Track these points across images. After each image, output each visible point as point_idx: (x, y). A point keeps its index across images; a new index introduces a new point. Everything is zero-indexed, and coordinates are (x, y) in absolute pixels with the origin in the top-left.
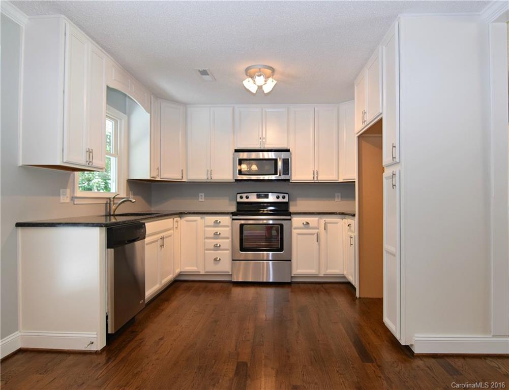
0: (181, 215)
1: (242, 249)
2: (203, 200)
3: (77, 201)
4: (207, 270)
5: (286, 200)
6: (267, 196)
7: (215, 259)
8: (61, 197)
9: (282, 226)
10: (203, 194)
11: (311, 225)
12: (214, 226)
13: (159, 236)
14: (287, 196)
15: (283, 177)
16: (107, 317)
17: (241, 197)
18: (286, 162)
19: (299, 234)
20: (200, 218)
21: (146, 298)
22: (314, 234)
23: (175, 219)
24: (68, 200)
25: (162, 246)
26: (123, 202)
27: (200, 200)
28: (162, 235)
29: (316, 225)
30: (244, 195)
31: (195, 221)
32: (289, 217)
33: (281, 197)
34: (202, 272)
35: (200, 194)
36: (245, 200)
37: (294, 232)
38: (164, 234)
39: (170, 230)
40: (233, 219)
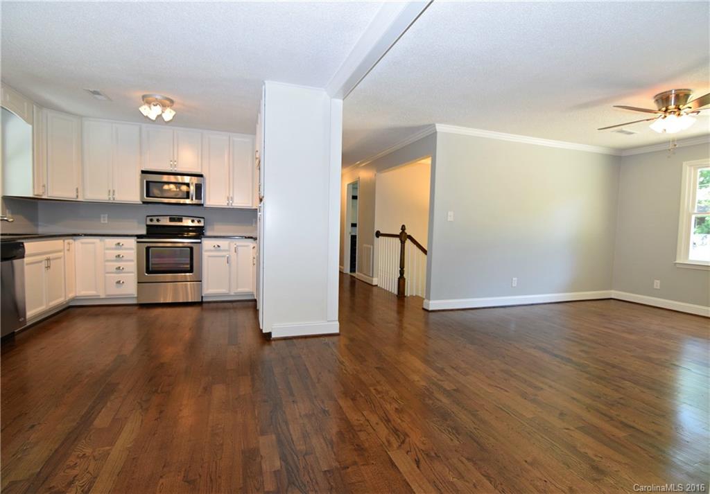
0: (75, 237)
1: (148, 271)
2: (106, 222)
4: (108, 293)
5: (201, 224)
6: (180, 220)
7: (118, 282)
9: (191, 249)
10: (107, 215)
11: (221, 248)
12: (115, 249)
13: (45, 257)
14: (202, 220)
15: (195, 201)
17: (151, 220)
18: (199, 188)
19: (209, 256)
20: (98, 240)
21: (27, 318)
22: (225, 256)
23: (66, 241)
25: (48, 267)
27: (102, 222)
28: (48, 256)
29: (227, 248)
30: (155, 219)
31: (93, 243)
32: (199, 241)
33: (196, 221)
34: (103, 296)
35: (102, 216)
36: (155, 223)
37: (205, 255)
38: (51, 256)
39: (60, 251)
40: (138, 242)
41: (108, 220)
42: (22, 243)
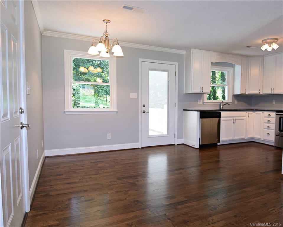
1: (280, 130)
3: (205, 104)
4: (264, 138)
7: (268, 134)
8: (199, 102)
12: (268, 117)
13: (233, 118)
16: (199, 138)
20: (262, 113)
23: (248, 112)
24: (201, 103)
26: (225, 104)
27: (273, 104)
31: (260, 114)
34: (262, 139)
35: (273, 101)
38: (236, 118)
39: (245, 116)
40: (276, 114)
41: (275, 104)
42: (220, 112)
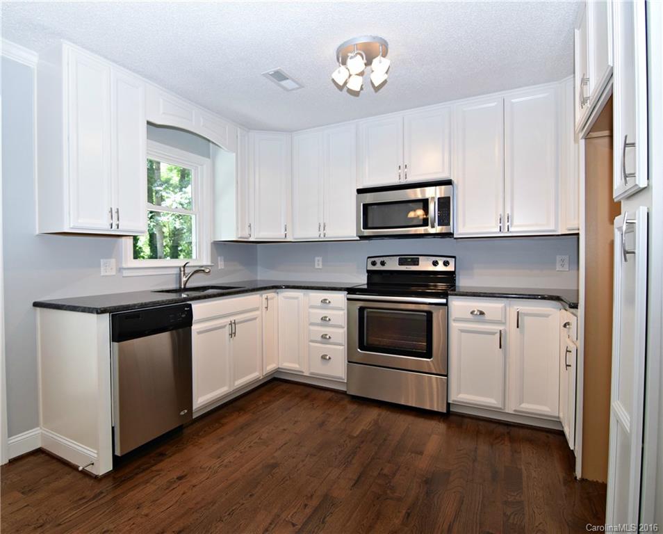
0: (278, 290)
1: (362, 347)
2: (320, 267)
3: (126, 273)
4: (312, 371)
5: (451, 268)
6: (416, 262)
7: (324, 357)
8: (102, 269)
9: (429, 314)
10: (320, 259)
11: (487, 317)
12: (320, 308)
13: (228, 320)
14: (452, 261)
15: (438, 229)
17: (374, 264)
18: (444, 204)
19: (462, 331)
20: (302, 294)
21: (194, 407)
22: (493, 334)
23: (264, 296)
24: (114, 273)
25: (232, 334)
26: (196, 272)
27: (317, 267)
28: (232, 319)
29: (499, 317)
30: (378, 260)
31: (297, 298)
32: (444, 301)
33: (441, 263)
34: (306, 374)
35: (317, 259)
36: (378, 267)
37: (454, 326)
38: (237, 318)
39: (257, 309)
40: (348, 299)
41: (322, 265)
42: (190, 306)
